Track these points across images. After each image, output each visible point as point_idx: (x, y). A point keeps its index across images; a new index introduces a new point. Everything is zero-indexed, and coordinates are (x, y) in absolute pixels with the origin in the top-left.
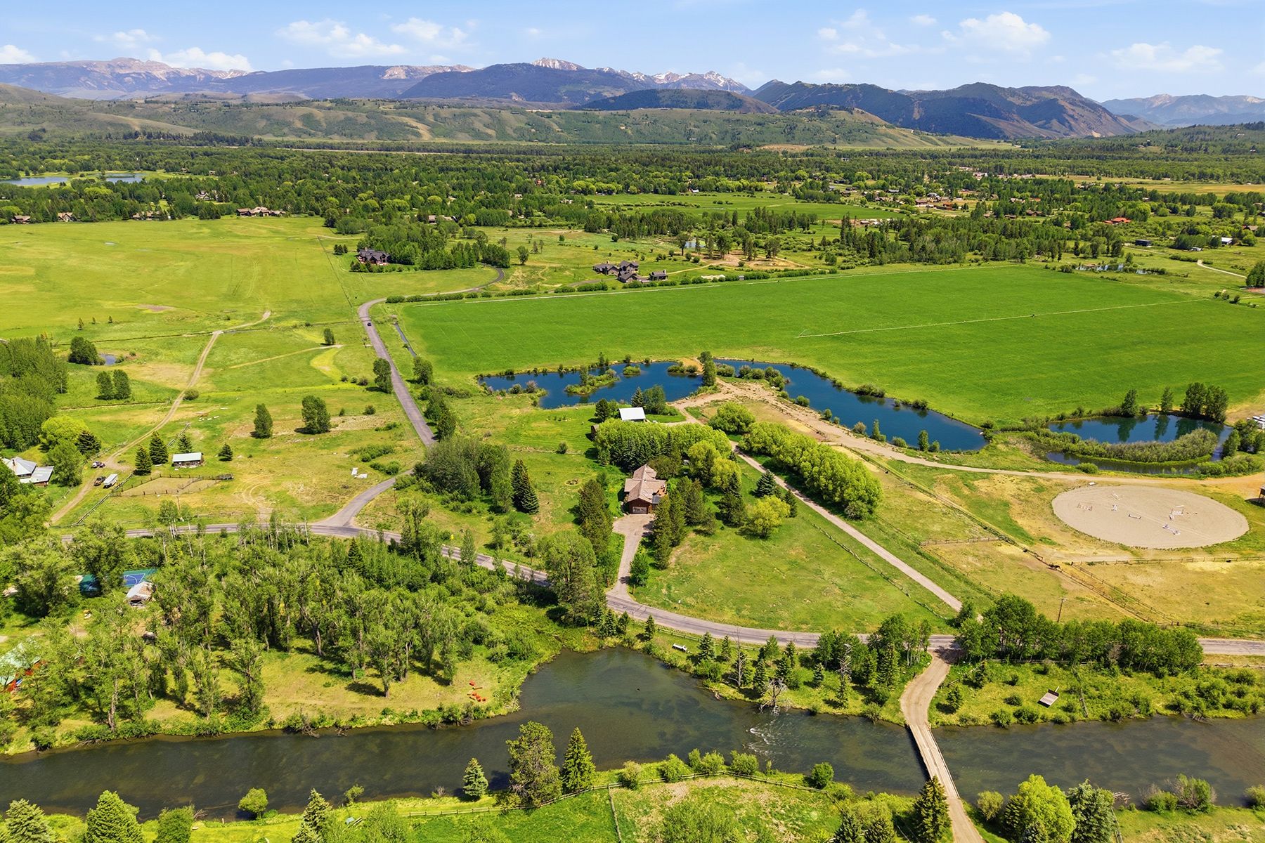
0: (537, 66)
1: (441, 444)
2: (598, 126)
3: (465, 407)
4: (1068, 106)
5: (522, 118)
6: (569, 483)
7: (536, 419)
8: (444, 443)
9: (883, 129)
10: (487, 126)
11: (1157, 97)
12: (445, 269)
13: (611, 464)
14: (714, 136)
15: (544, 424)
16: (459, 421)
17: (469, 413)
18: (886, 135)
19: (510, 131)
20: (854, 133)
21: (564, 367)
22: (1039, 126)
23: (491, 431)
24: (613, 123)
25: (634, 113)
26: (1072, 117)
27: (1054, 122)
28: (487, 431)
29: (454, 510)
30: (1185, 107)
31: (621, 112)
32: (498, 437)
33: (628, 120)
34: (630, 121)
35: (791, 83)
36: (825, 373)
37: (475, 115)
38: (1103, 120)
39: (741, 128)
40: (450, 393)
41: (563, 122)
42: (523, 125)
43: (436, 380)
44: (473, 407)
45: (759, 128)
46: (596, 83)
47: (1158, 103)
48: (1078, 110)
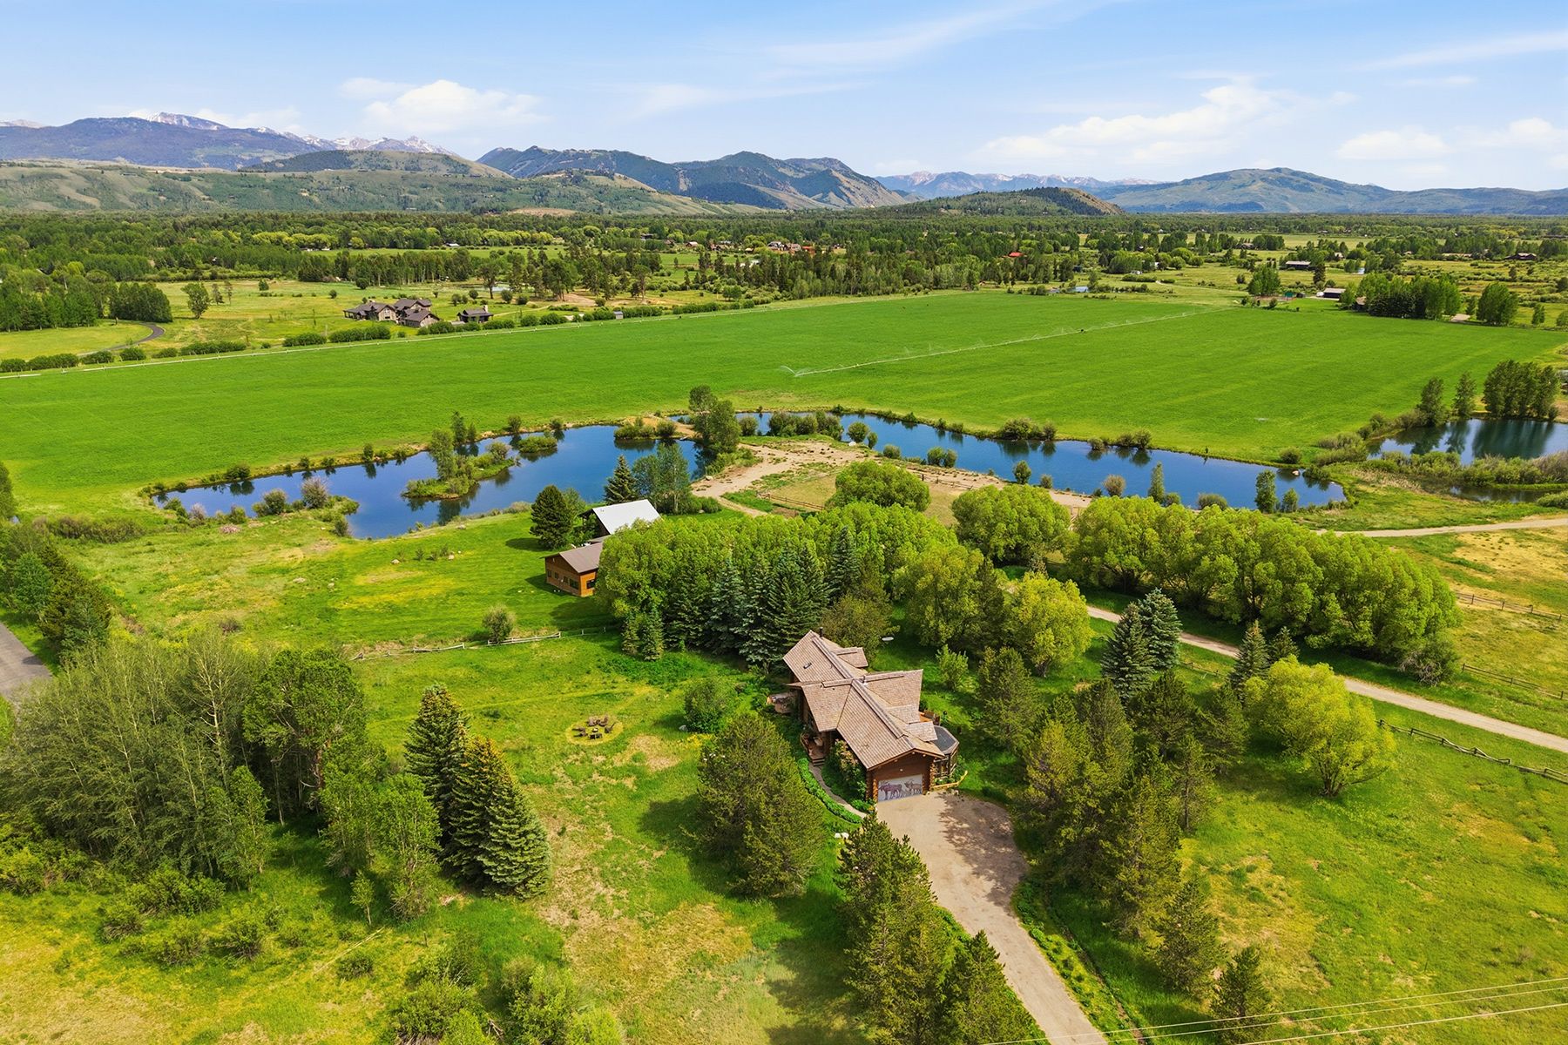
0: (155, 123)
1: (68, 677)
2: (265, 191)
3: (131, 562)
4: (842, 178)
5: (143, 181)
6: (580, 733)
7: (363, 564)
8: (78, 673)
9: (656, 196)
10: (84, 192)
11: (916, 174)
12: (26, 328)
13: (671, 646)
14: (439, 205)
15: (390, 574)
16: (119, 601)
17: (145, 575)
18: (661, 202)
19: (123, 199)
20: (624, 200)
21: (376, 450)
22: (818, 200)
23: (239, 615)
24: (289, 188)
25: (317, 175)
26: (849, 189)
27: (832, 195)
28: (224, 615)
29: (164, 960)
30: (946, 184)
31: (298, 174)
32: (265, 625)
33: (311, 184)
34: (314, 185)
35: (523, 149)
36: (911, 416)
37: (62, 177)
38: (879, 193)
39: (476, 195)
40: (71, 531)
41: (209, 186)
42: (144, 191)
43: (23, 509)
44: (155, 558)
45: (499, 195)
46: (251, 146)
47: (918, 181)
48: (854, 183)
